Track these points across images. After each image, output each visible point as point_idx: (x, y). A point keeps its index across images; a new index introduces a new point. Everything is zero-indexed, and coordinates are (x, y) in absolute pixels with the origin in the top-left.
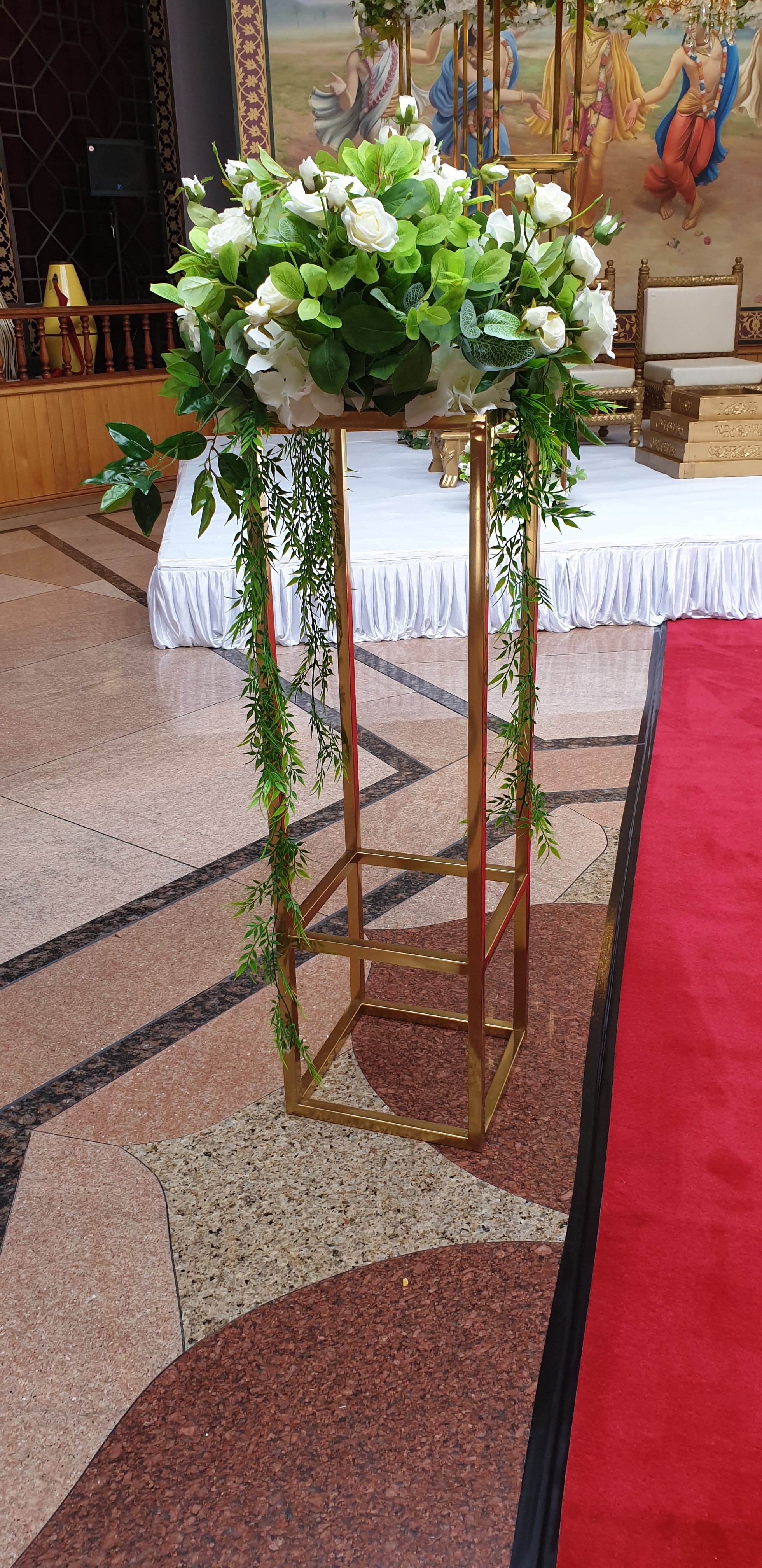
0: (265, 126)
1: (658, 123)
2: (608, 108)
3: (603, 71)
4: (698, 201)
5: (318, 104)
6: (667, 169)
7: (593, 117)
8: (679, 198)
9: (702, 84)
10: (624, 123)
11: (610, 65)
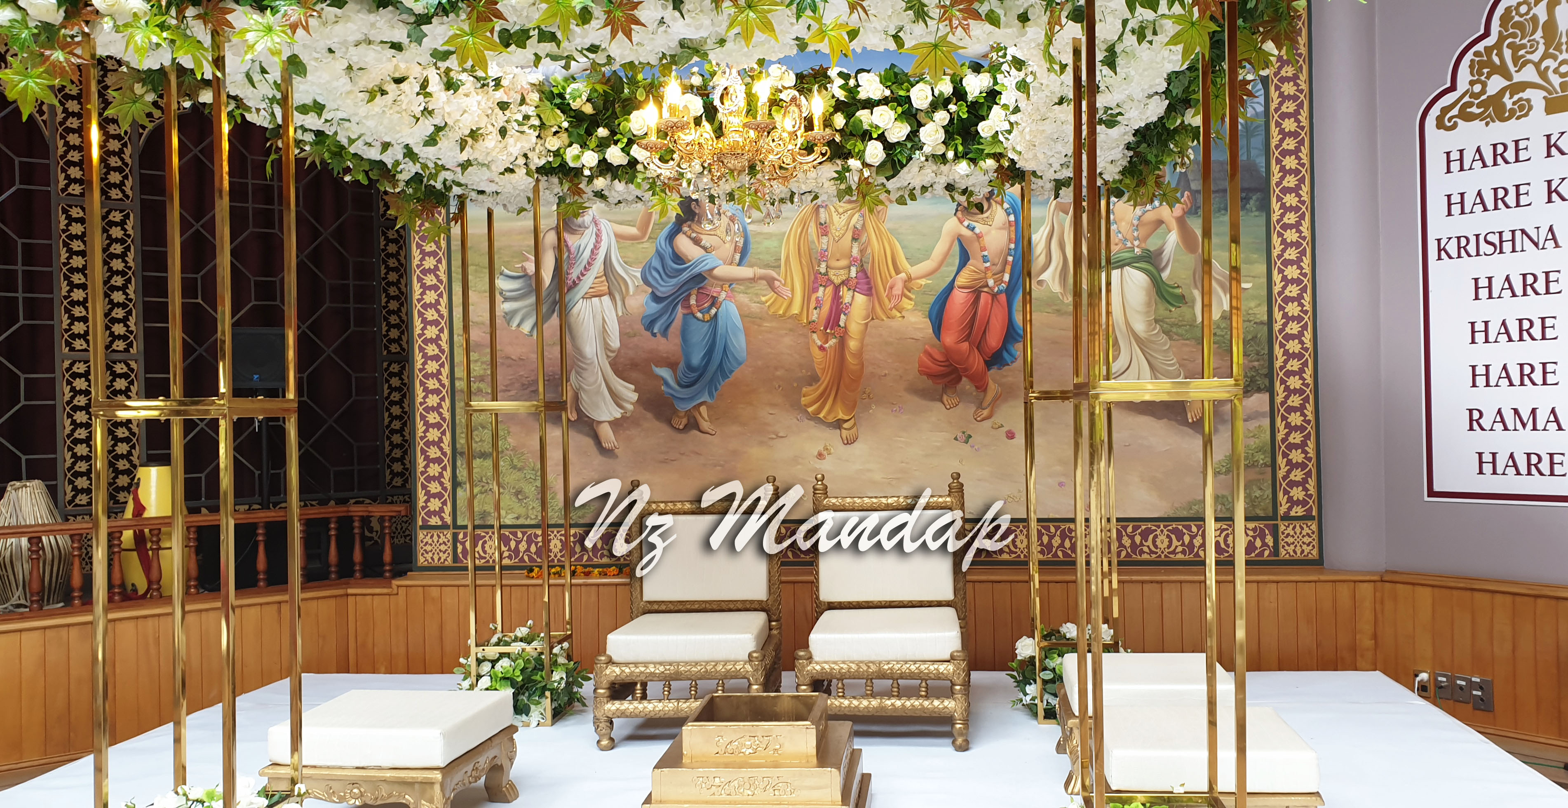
0: (443, 309)
1: (932, 299)
2: (866, 283)
3: (856, 245)
4: (992, 388)
5: (503, 285)
6: (948, 352)
7: (846, 295)
8: (966, 384)
9: (983, 256)
10: (886, 300)
11: (864, 238)
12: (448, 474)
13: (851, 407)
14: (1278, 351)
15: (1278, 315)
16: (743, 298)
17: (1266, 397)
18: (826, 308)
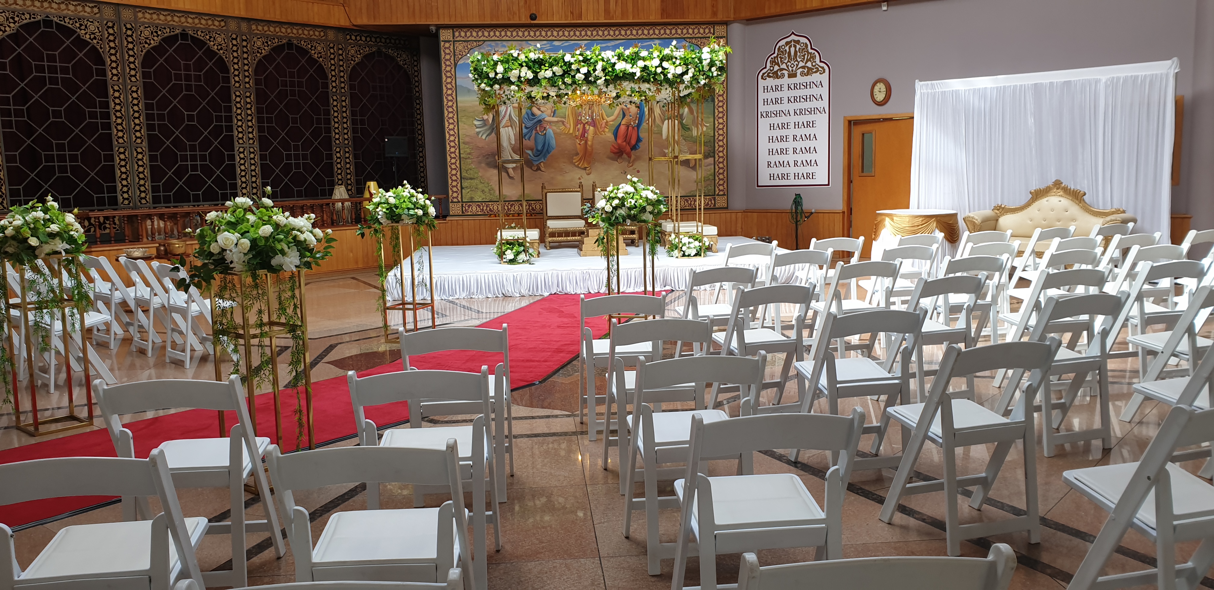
0: (456, 131)
1: (614, 129)
2: (594, 123)
3: (590, 111)
4: (633, 157)
5: (476, 123)
6: (619, 145)
7: (587, 127)
8: (625, 156)
9: (630, 116)
10: (600, 129)
11: (593, 109)
12: (459, 185)
13: (589, 163)
14: (716, 145)
15: (716, 134)
16: (554, 128)
17: (713, 159)
18: (581, 131)
